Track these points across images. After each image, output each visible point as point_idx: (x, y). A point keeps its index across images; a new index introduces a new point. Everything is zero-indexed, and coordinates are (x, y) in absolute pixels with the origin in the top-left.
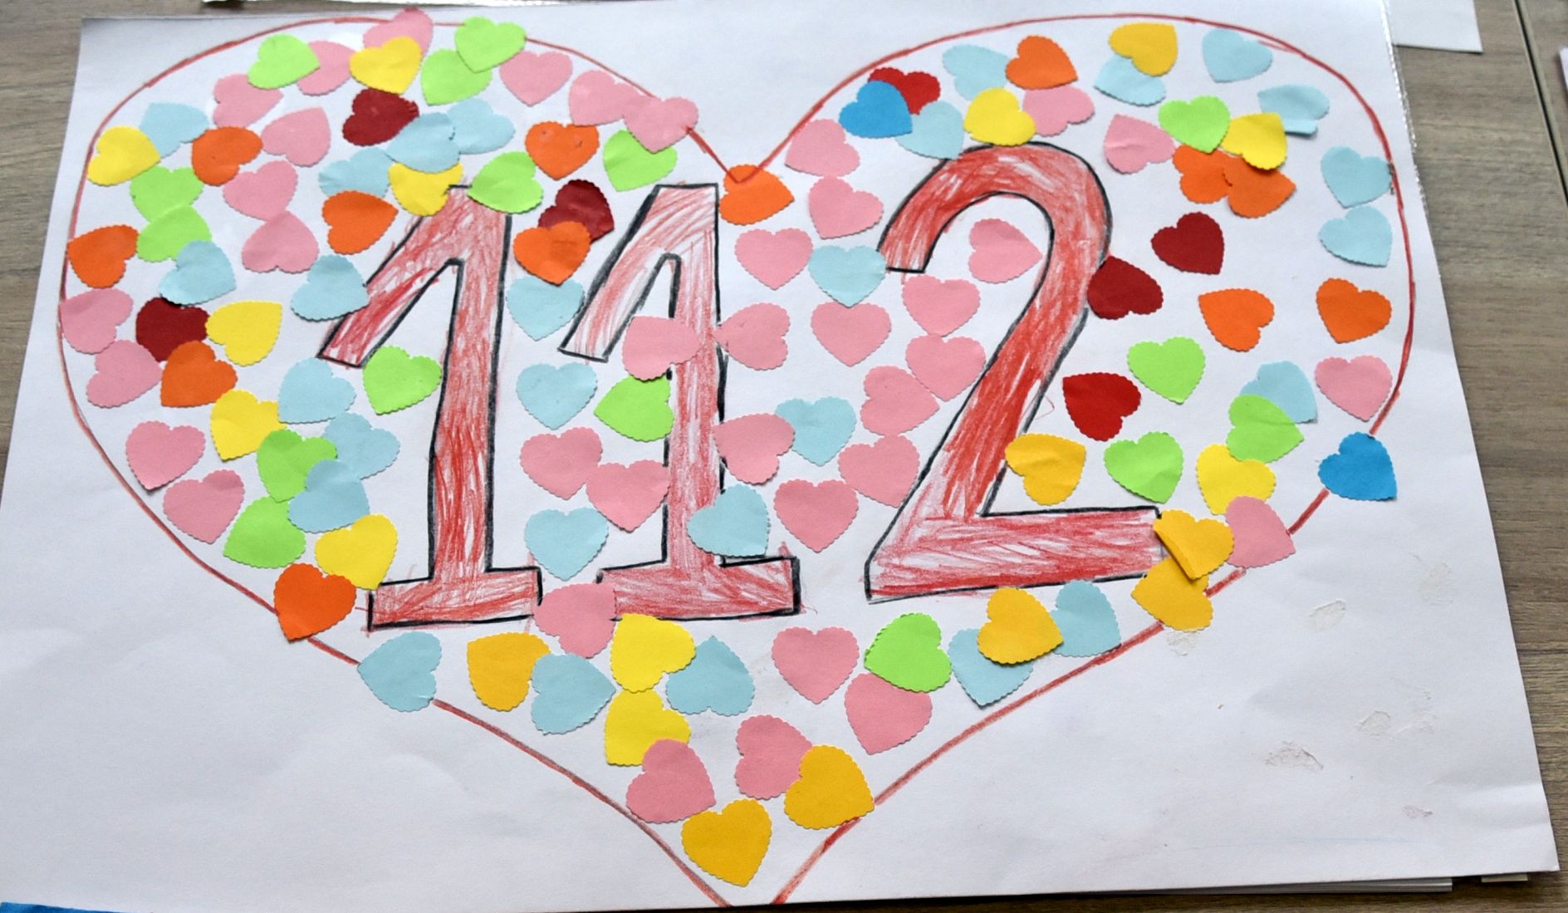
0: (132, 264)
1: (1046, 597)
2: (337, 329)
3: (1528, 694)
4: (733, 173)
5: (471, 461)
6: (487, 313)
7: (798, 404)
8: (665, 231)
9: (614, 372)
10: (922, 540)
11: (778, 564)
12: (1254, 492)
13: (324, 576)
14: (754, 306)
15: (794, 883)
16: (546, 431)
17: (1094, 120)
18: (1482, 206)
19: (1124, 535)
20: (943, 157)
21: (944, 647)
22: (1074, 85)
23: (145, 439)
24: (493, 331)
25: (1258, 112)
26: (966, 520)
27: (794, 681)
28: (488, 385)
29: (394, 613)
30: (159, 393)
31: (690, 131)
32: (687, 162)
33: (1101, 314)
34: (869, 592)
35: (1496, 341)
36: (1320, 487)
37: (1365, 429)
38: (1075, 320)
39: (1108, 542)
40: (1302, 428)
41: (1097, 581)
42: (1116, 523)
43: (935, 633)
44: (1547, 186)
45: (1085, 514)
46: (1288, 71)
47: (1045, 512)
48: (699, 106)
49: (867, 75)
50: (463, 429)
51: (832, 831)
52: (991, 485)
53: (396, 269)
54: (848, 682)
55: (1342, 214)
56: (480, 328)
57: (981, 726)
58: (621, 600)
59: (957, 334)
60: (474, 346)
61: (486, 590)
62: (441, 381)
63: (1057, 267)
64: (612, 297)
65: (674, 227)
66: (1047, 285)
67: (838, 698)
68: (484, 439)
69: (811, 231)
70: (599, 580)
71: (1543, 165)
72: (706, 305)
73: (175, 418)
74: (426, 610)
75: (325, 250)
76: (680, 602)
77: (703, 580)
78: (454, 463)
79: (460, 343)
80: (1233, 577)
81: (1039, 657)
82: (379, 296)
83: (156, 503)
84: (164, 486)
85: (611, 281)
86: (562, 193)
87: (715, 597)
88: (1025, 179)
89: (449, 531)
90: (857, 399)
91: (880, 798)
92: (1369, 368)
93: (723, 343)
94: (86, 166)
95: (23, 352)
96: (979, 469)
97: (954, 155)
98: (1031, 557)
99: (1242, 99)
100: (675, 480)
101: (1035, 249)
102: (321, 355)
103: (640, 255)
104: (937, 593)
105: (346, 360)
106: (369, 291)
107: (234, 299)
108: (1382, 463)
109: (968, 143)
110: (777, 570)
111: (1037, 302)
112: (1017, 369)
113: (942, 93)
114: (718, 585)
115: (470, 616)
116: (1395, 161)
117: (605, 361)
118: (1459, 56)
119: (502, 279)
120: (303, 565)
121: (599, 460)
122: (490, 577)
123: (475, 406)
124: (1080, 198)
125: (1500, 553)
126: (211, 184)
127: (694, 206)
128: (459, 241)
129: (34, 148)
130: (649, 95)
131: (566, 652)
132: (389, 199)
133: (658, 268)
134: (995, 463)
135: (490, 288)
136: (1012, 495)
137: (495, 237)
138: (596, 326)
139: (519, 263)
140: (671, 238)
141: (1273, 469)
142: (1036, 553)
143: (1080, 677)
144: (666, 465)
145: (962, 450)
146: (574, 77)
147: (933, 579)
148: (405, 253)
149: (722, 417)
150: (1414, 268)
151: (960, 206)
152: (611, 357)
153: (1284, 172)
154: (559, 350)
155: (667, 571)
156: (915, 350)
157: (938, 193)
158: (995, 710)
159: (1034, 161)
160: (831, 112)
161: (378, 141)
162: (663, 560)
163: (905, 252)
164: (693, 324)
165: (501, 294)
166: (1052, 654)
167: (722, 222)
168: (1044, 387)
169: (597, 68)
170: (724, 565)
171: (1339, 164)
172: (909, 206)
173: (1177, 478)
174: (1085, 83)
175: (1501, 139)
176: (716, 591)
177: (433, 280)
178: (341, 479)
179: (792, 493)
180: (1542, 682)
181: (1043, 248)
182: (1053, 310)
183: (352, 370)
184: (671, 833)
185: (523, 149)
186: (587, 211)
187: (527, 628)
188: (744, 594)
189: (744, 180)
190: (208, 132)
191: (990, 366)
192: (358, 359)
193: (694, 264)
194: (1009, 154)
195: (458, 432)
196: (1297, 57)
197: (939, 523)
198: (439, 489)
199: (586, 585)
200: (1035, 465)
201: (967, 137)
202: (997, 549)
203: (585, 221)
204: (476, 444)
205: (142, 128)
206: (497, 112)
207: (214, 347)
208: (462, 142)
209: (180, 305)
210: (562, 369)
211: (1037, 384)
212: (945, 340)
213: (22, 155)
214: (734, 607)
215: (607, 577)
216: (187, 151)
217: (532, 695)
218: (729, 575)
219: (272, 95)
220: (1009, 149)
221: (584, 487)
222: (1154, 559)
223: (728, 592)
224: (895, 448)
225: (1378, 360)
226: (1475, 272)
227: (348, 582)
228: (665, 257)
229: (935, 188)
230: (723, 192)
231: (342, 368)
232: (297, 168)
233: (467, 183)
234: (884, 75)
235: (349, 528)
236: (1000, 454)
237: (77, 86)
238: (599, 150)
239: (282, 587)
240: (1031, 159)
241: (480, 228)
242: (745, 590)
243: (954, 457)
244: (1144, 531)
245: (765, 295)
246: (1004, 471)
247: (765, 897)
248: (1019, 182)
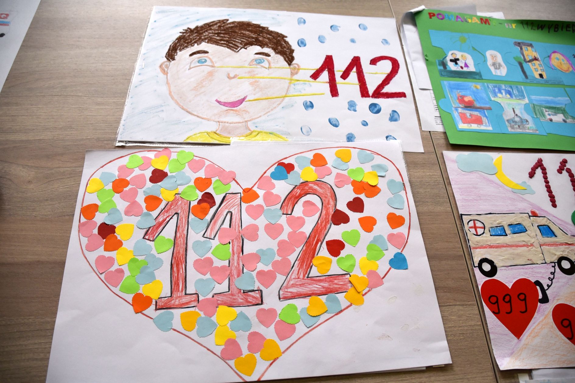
0: (97, 214)
1: (323, 298)
2: (148, 231)
3: (442, 317)
4: (245, 190)
5: (181, 266)
6: (185, 227)
7: (261, 250)
8: (228, 205)
9: (215, 243)
10: (292, 284)
11: (257, 292)
12: (374, 269)
13: (145, 296)
14: (250, 225)
15: (263, 375)
16: (199, 258)
17: (332, 174)
18: (426, 192)
19: (342, 281)
20: (296, 185)
21: (298, 312)
22: (327, 165)
23: (100, 260)
24: (186, 232)
25: (371, 171)
26: (303, 279)
27: (262, 322)
28: (185, 246)
29: (162, 306)
30: (103, 248)
31: (234, 179)
32: (233, 187)
33: (335, 224)
34: (280, 298)
35: (430, 226)
36: (390, 266)
37: (400, 251)
38: (329, 226)
39: (338, 283)
40: (385, 252)
41: (336, 294)
42: (340, 278)
43: (296, 309)
44: (441, 186)
45: (332, 276)
46: (379, 160)
47: (322, 276)
48: (236, 173)
49: (277, 164)
50: (179, 257)
51: (272, 361)
52: (309, 269)
53: (162, 215)
54: (275, 322)
55: (392, 196)
56: (183, 231)
57: (308, 332)
58: (218, 302)
59: (300, 230)
60: (182, 235)
61: (185, 300)
62: (173, 245)
63: (324, 212)
64: (215, 223)
65: (230, 204)
66: (321, 217)
67: (273, 326)
68: (184, 260)
69: (264, 205)
70: (213, 297)
71: (440, 180)
72: (238, 224)
73: (107, 254)
74: (170, 305)
75: (145, 211)
76: (233, 302)
77: (239, 296)
78: (177, 266)
79: (178, 235)
80: (369, 291)
81: (322, 314)
82: (158, 222)
83: (102, 277)
84: (104, 272)
85: (215, 218)
86: (203, 195)
87: (242, 301)
88: (315, 190)
89: (176, 284)
90: (276, 248)
91: (284, 352)
92: (400, 235)
93: (243, 234)
94: (86, 188)
95: (70, 237)
96: (306, 266)
97: (298, 184)
98: (319, 288)
99: (367, 167)
100: (231, 270)
101: (318, 208)
102: (144, 238)
103: (222, 212)
104: (296, 298)
105: (150, 239)
106: (156, 221)
107: (122, 224)
108: (404, 260)
109: (302, 181)
110: (257, 293)
111: (319, 222)
112: (315, 239)
113: (295, 168)
114: (242, 298)
115: (181, 306)
116: (404, 182)
117: (214, 239)
118: (419, 154)
119: (188, 218)
120: (139, 293)
121: (213, 265)
122: (186, 296)
123: (182, 251)
124: (329, 194)
125: (434, 281)
126: (117, 193)
127: (235, 199)
128: (178, 208)
129: (73, 183)
130: (224, 170)
131: (205, 315)
132: (161, 197)
133: (227, 215)
134: (310, 264)
135: (185, 220)
136: (314, 272)
137: (186, 207)
138: (211, 230)
139: (193, 214)
140: (230, 207)
141: (378, 262)
142: (320, 287)
143: (332, 319)
144: (229, 266)
145: (302, 261)
146: (206, 166)
147: (296, 294)
148: (164, 211)
149: (243, 254)
150: (410, 209)
151: (300, 197)
152: (215, 238)
153: (378, 186)
154: (203, 236)
155: (230, 294)
156: (290, 235)
157: (294, 194)
158: (311, 328)
159: (318, 185)
160: (268, 174)
161: (158, 183)
162: (229, 291)
163: (287, 209)
164: (235, 230)
165: (188, 222)
166: (325, 313)
167: (242, 203)
168: (321, 244)
169: (211, 163)
170: (244, 292)
171: (391, 183)
172: (288, 198)
173: (355, 266)
174: (329, 165)
175: (430, 175)
176: (242, 299)
177: (171, 218)
178: (149, 270)
179: (261, 274)
180: (446, 314)
181: (320, 207)
182: (323, 224)
183: (152, 242)
184: (232, 363)
185: (193, 184)
186: (209, 200)
187: (195, 309)
188: (249, 300)
189: (248, 192)
190: (116, 180)
191: (308, 239)
192: (153, 239)
193: (235, 214)
194: (311, 183)
195: (178, 258)
196: (380, 156)
197: (296, 280)
198: (173, 273)
199: (210, 298)
200: (320, 264)
201: (301, 179)
202: (311, 286)
203: (209, 203)
204: (182, 261)
205: (100, 178)
206: (187, 175)
207: (117, 236)
208: (178, 182)
209: (109, 225)
210: (204, 241)
211: (320, 243)
212: (297, 232)
213: (70, 185)
214: (247, 303)
215: (215, 296)
216: (111, 184)
217: (197, 327)
218: (245, 295)
219: (132, 170)
220: (312, 182)
221: (209, 272)
222: (349, 287)
223: (245, 299)
224: (285, 261)
225: (402, 233)
226: (425, 209)
227: (150, 298)
228: (228, 212)
229: (294, 193)
230: (242, 195)
231: (149, 241)
232: (138, 189)
233: (180, 193)
234: (281, 164)
235: (151, 283)
236: (311, 262)
237: (84, 167)
238: (212, 184)
239: (134, 299)
240: (317, 185)
241: (183, 205)
242: (249, 299)
243: (300, 262)
244: (347, 280)
245: (253, 222)
246: (312, 266)
247: (256, 379)
248: (314, 190)
